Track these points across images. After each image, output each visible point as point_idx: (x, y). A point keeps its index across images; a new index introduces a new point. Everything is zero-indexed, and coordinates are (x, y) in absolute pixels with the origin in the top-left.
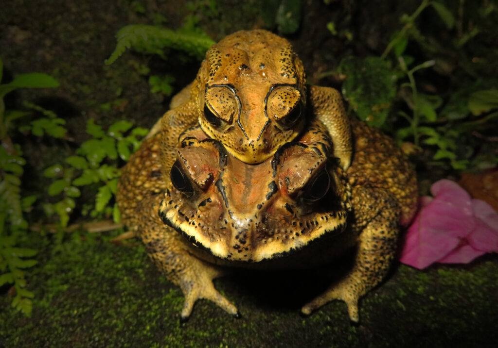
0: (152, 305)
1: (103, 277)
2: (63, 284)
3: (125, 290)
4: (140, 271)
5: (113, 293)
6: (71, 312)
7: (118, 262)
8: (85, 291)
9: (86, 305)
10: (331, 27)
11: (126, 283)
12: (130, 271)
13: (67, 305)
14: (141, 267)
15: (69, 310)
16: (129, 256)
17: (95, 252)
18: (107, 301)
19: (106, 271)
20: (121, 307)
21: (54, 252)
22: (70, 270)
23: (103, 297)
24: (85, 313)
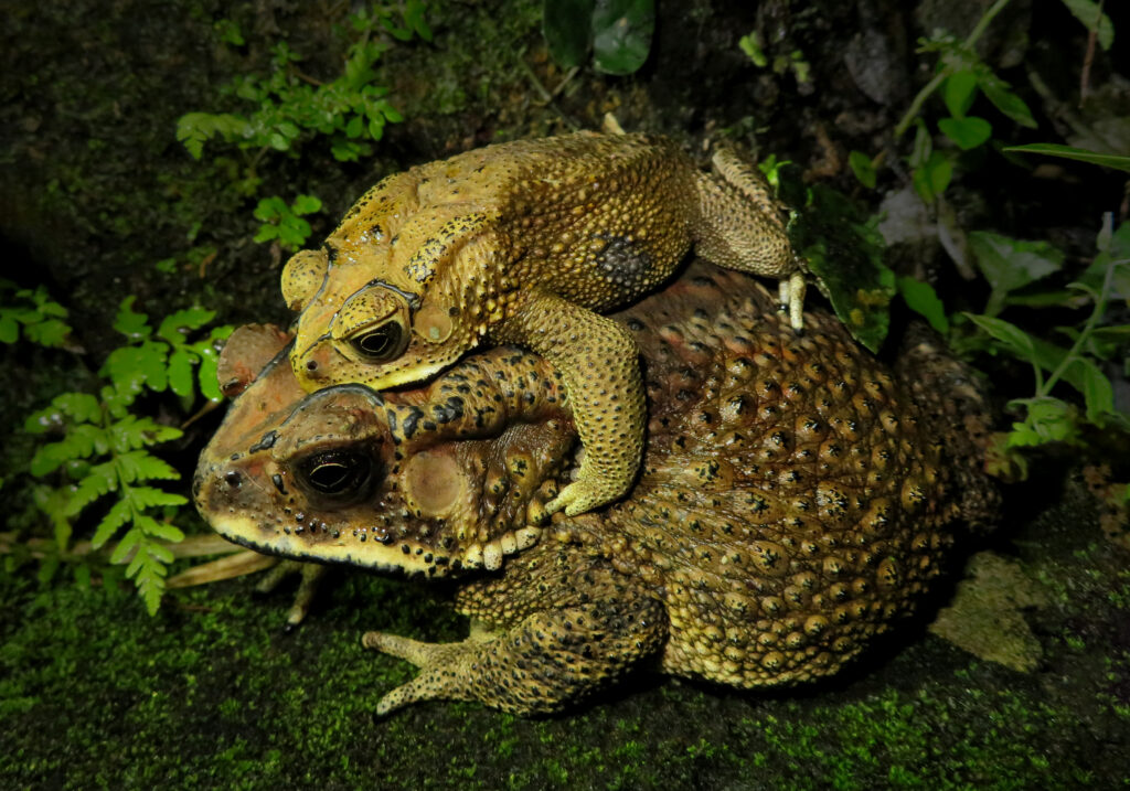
0: (187, 773)
1: (112, 687)
2: (25, 695)
3: (143, 726)
4: (191, 679)
5: (116, 731)
6: (25, 765)
7: (151, 652)
8: (64, 719)
9: (58, 752)
10: (749, 45)
11: (153, 707)
12: (171, 677)
13: (21, 746)
14: (195, 670)
15: (21, 760)
16: (179, 637)
17: (113, 618)
18: (102, 749)
19: (120, 673)
20: (124, 767)
21: (30, 610)
22: (49, 661)
23: (96, 738)
24: (48, 773)
